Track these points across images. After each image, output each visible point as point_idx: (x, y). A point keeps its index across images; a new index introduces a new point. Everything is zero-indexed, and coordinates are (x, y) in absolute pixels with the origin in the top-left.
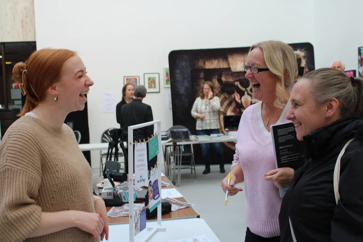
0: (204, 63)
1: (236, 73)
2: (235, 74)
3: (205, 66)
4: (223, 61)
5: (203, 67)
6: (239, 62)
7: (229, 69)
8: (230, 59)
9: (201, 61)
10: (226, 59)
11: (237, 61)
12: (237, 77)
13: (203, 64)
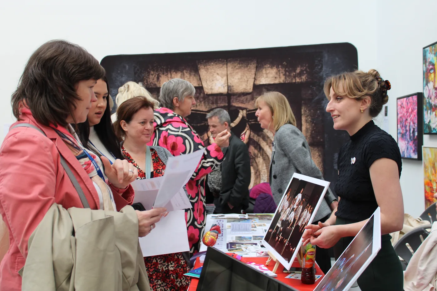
0: (158, 79)
1: (213, 95)
2: (211, 98)
3: (160, 83)
4: (190, 75)
5: (155, 85)
6: (218, 77)
7: (200, 89)
8: (203, 72)
9: (152, 75)
10: (196, 71)
11: (215, 75)
12: (213, 103)
13: (155, 79)
